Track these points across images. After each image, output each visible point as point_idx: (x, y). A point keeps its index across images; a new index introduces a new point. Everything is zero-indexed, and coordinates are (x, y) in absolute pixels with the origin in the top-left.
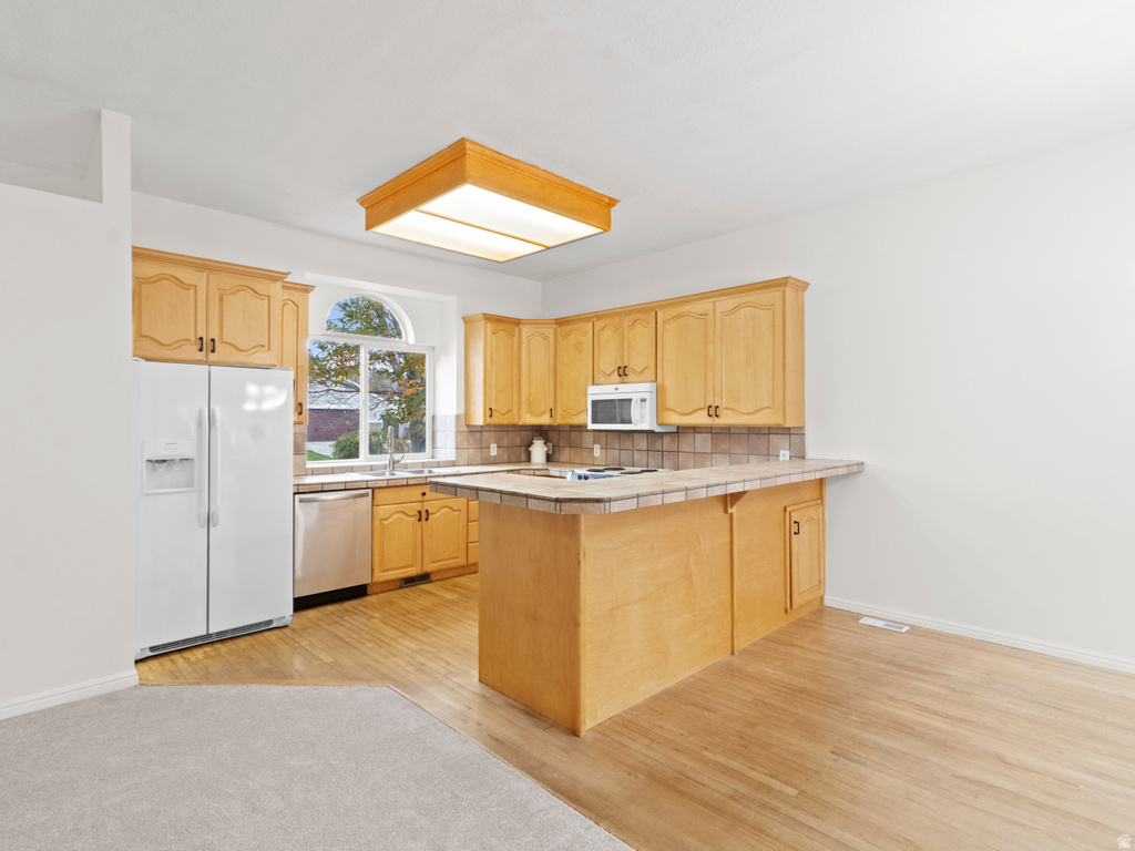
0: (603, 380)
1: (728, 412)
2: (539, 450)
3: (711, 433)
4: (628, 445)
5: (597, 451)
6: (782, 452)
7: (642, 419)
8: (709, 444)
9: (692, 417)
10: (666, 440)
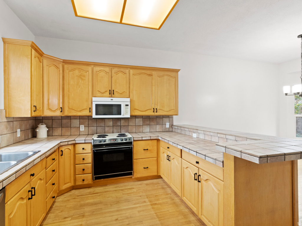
0: (99, 95)
1: (160, 111)
2: (42, 131)
3: (143, 118)
4: (102, 124)
5: (82, 128)
6: (167, 123)
7: (126, 113)
8: (142, 122)
9: (146, 112)
10: (122, 121)
